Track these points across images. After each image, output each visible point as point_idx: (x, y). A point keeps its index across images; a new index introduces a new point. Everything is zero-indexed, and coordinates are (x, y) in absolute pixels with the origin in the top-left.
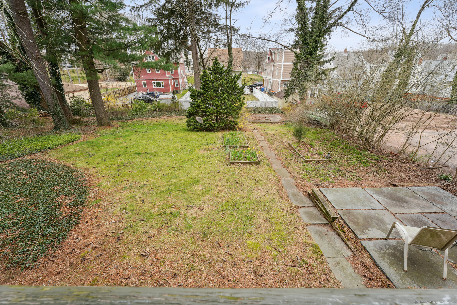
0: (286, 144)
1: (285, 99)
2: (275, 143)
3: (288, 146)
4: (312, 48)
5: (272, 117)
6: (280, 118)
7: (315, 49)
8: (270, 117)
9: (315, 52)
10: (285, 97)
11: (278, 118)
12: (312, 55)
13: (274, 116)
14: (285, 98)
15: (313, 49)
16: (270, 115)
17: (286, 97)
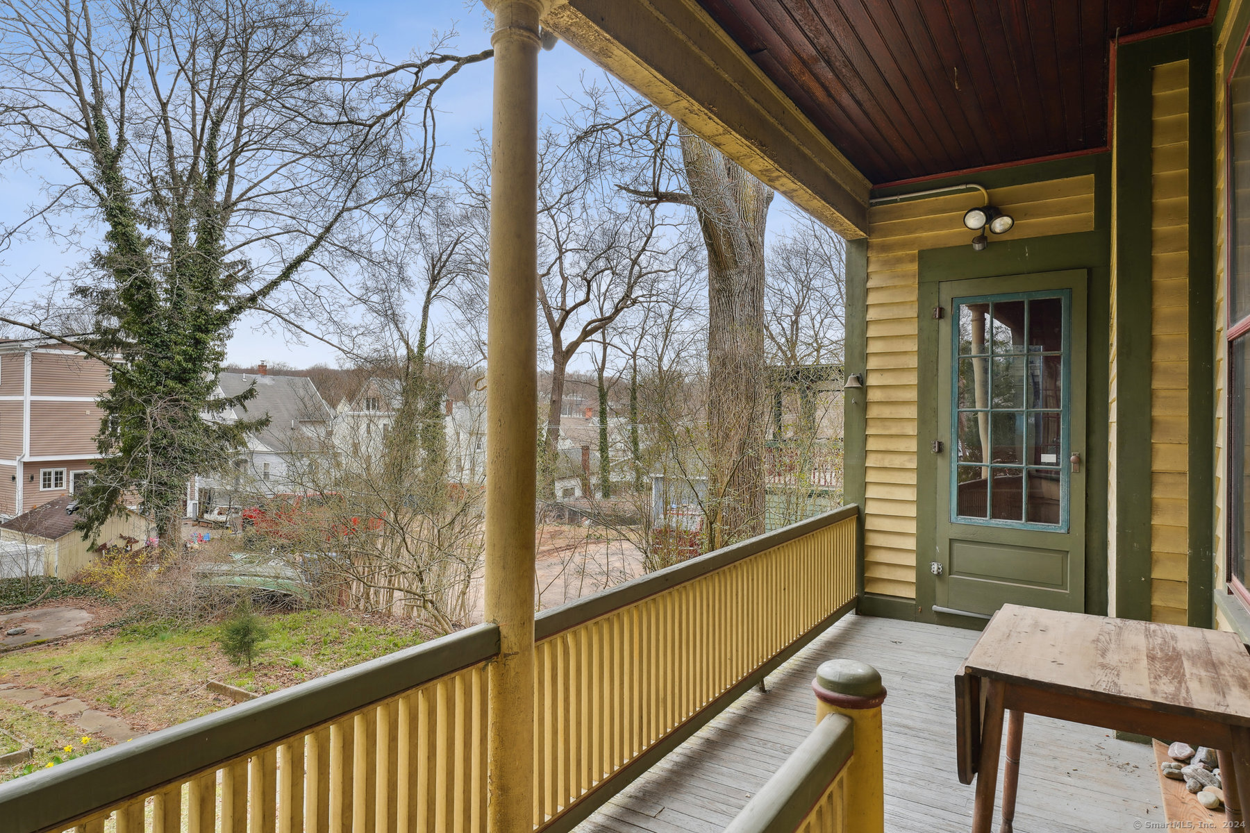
0: (201, 691)
1: (86, 537)
2: (151, 700)
3: (212, 696)
4: (185, 360)
5: (36, 619)
6: (85, 616)
7: (194, 365)
8: (25, 619)
9: (194, 372)
10: (79, 527)
11: (76, 617)
12: (187, 380)
13: (45, 614)
14: (83, 533)
15: (190, 365)
16: (20, 614)
17: (85, 528)
